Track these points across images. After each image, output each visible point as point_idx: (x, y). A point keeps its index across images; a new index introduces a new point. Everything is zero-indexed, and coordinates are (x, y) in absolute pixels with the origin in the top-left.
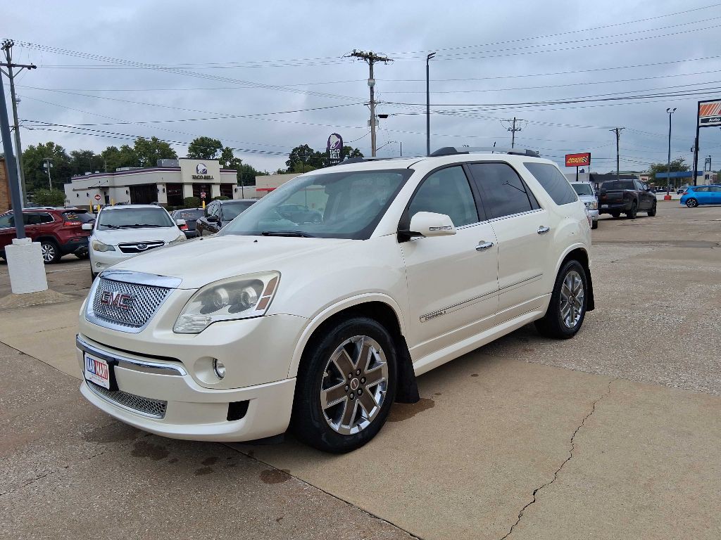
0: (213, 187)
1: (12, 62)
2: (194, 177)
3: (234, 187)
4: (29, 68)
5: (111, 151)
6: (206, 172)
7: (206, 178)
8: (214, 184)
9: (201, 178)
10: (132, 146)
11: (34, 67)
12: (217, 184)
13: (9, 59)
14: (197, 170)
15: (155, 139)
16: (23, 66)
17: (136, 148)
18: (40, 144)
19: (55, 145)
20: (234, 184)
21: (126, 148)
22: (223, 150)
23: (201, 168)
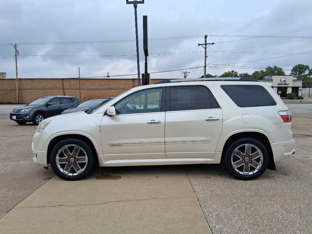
0: (288, 88)
1: (207, 43)
2: (279, 84)
3: (300, 88)
4: (212, 44)
5: (256, 73)
6: (285, 82)
7: (285, 84)
8: (288, 87)
9: (282, 84)
10: (264, 70)
11: (214, 44)
12: (290, 87)
13: (206, 41)
14: (281, 81)
15: (275, 67)
16: (210, 44)
17: (266, 71)
18: (229, 71)
19: (234, 71)
20: (300, 87)
21: (262, 71)
22: (309, 70)
23: (283, 79)
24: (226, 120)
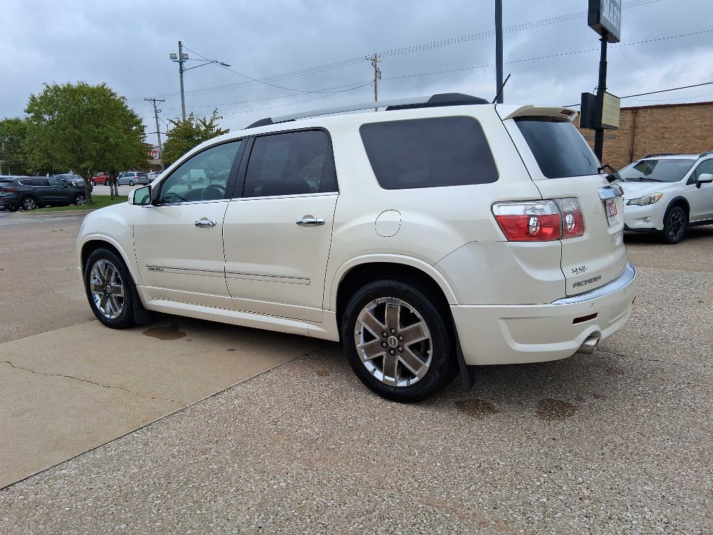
24: (342, 224)
